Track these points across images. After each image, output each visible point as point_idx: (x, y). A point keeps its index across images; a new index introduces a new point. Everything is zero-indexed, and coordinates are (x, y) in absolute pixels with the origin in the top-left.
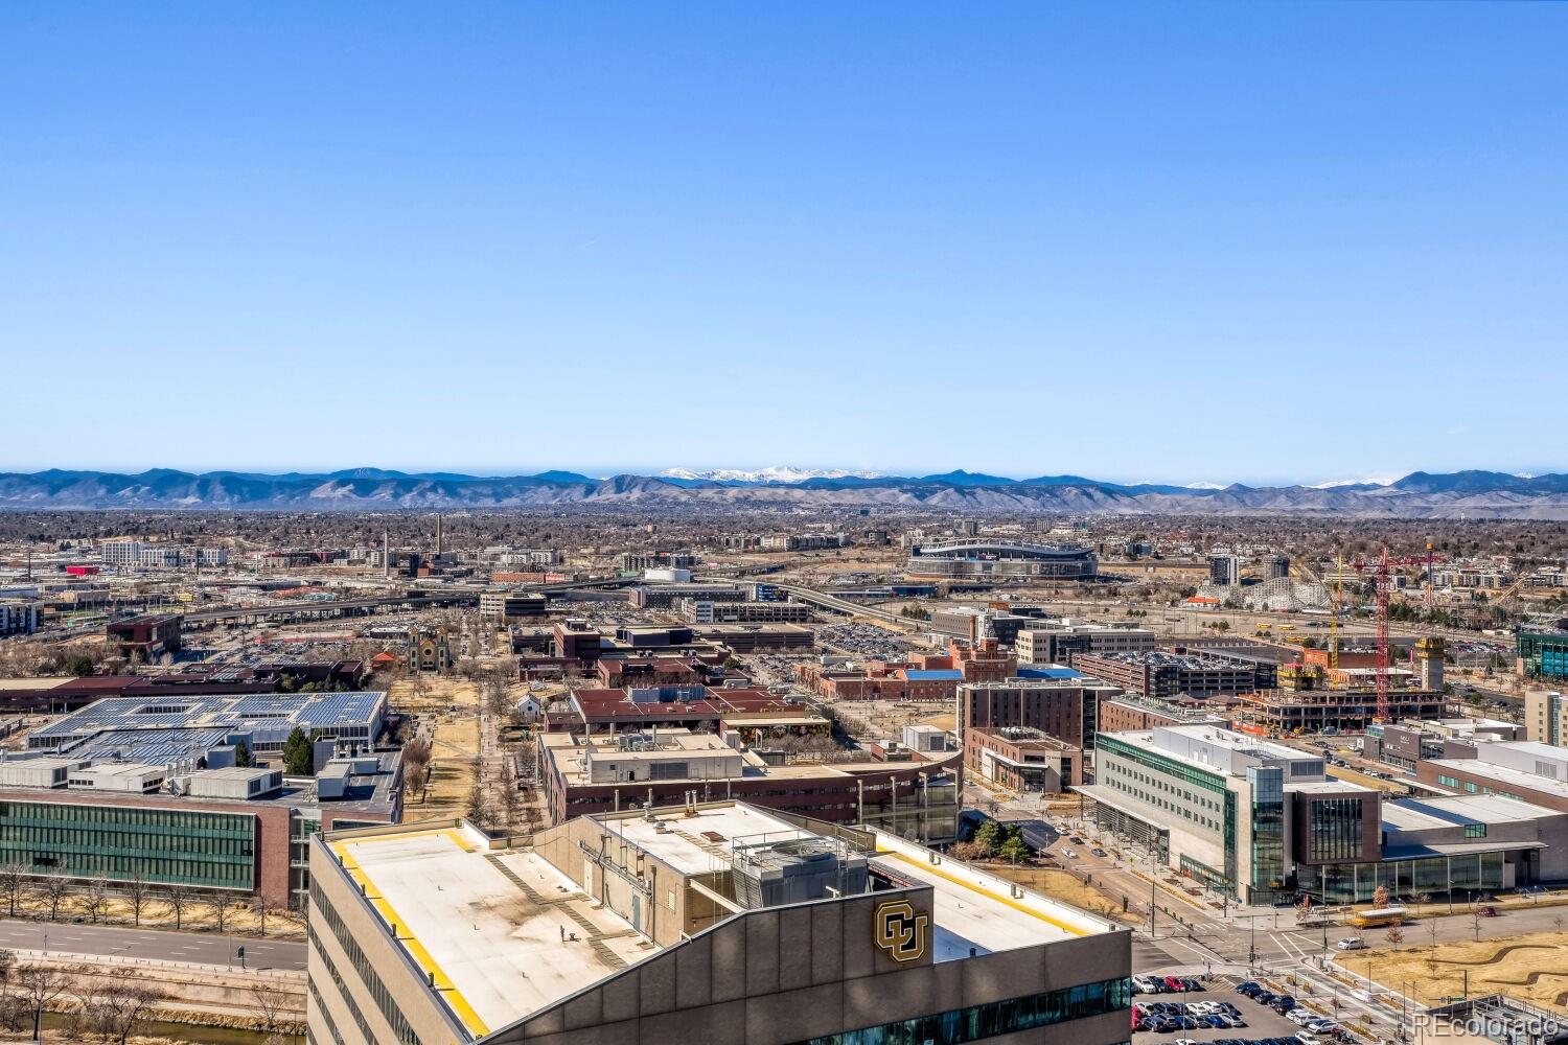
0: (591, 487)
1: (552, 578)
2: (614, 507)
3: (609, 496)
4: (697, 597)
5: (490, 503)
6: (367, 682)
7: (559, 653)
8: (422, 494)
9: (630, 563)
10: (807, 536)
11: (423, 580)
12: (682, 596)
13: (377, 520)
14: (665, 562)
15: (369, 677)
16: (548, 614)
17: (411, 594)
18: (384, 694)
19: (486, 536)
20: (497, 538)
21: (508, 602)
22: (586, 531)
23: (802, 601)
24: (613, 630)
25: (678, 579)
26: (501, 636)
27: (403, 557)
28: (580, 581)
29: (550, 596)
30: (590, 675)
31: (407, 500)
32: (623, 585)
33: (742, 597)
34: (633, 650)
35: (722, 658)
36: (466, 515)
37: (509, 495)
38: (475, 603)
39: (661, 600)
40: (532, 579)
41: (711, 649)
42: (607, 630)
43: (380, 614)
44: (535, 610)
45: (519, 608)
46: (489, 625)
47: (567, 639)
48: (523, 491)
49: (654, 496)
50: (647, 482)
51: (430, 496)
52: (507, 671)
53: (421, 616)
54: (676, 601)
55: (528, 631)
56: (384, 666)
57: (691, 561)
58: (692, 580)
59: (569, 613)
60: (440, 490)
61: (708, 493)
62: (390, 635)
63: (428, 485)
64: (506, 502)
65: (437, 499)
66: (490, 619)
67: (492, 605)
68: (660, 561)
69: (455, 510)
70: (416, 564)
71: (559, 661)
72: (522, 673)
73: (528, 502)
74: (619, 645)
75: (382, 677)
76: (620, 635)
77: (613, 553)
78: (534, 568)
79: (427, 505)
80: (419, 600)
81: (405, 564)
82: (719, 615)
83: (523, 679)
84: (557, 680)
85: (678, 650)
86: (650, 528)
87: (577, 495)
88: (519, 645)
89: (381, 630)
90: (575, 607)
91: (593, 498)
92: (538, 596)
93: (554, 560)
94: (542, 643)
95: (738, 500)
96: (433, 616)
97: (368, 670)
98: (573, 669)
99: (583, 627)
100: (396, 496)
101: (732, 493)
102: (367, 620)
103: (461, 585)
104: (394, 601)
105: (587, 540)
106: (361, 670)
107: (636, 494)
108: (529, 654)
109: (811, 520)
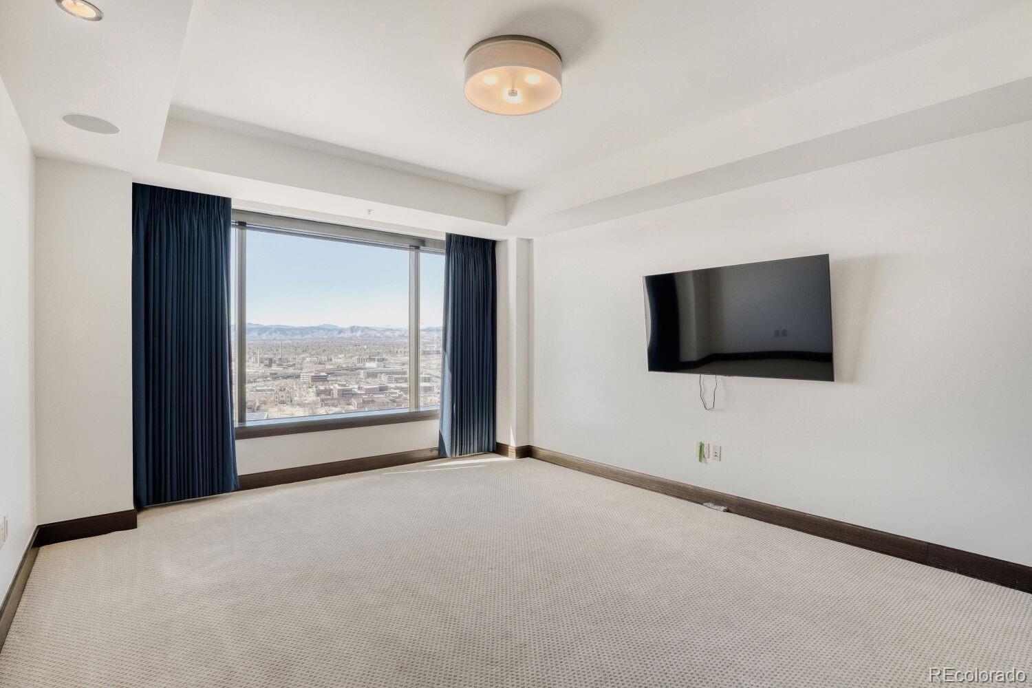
0: (341, 331)
1: (328, 367)
2: (350, 339)
3: (348, 334)
4: (387, 373)
5: (300, 337)
6: (258, 409)
7: (336, 396)
8: (270, 333)
9: (360, 360)
10: (428, 349)
11: (275, 368)
12: (382, 373)
13: (252, 344)
14: (374, 360)
15: (258, 407)
16: (328, 381)
17: (271, 374)
18: (267, 413)
19: (299, 351)
20: (303, 351)
21: (312, 376)
22: (341, 349)
23: (428, 374)
24: (356, 386)
25: (378, 367)
26: (310, 390)
27: (266, 359)
28: (339, 368)
29: (329, 374)
30: (349, 404)
31: (264, 336)
32: (357, 369)
33: (405, 373)
34: (366, 394)
35: (400, 396)
36: (289, 342)
37: (307, 333)
38: (298, 377)
39: (373, 375)
40: (320, 367)
41: (396, 393)
42: (354, 387)
43: (259, 382)
44: (323, 379)
45: (317, 379)
46: (304, 386)
47: (339, 390)
48: (313, 332)
49: (366, 334)
50: (363, 329)
51: (274, 334)
52: (315, 403)
53: (276, 383)
54: (379, 375)
55: (322, 388)
56: (265, 403)
57: (383, 360)
58: (384, 367)
59: (337, 380)
60: (278, 332)
61: (388, 333)
62: (264, 391)
63: (273, 330)
64: (306, 337)
65: (277, 336)
66: (305, 383)
67: (306, 376)
68: (371, 359)
69: (284, 340)
70: (271, 361)
71: (335, 399)
72: (322, 404)
73: (315, 336)
74: (359, 392)
75: (263, 407)
76: (359, 388)
77: (351, 357)
78: (320, 363)
79: (273, 338)
80: (275, 376)
81: (267, 362)
82: (397, 380)
83: (322, 406)
84: (336, 406)
85: (383, 394)
86: (365, 347)
87: (335, 334)
88: (318, 393)
89: (260, 388)
90: (339, 378)
91: (342, 335)
92: (324, 374)
93: (328, 360)
94: (328, 392)
95: (400, 336)
96: (282, 382)
97: (258, 404)
98: (342, 402)
99: (344, 385)
100: (259, 334)
101: (397, 333)
102: (254, 385)
103: (291, 371)
104: (264, 377)
105: (341, 352)
106: (255, 404)
107: (359, 333)
108: (323, 396)
109: (429, 343)
